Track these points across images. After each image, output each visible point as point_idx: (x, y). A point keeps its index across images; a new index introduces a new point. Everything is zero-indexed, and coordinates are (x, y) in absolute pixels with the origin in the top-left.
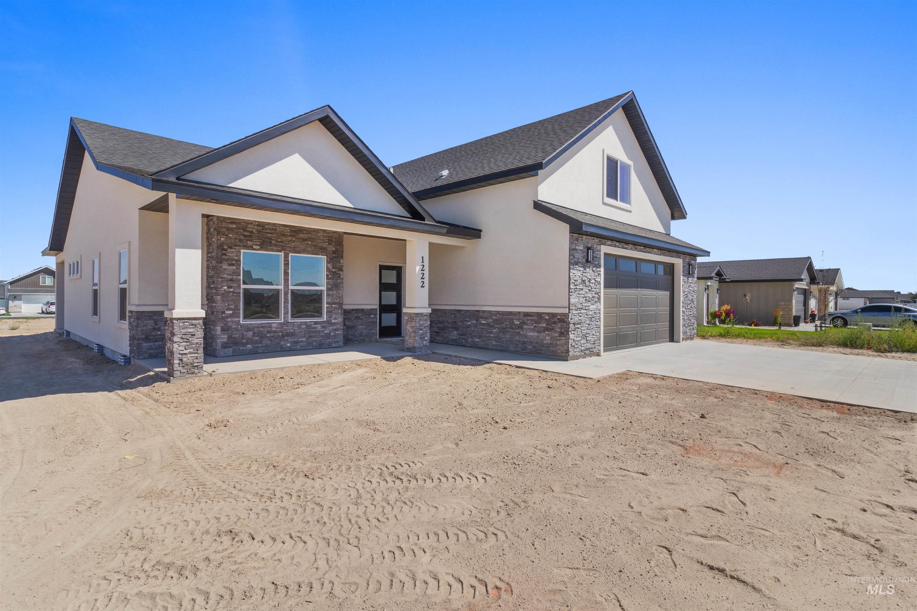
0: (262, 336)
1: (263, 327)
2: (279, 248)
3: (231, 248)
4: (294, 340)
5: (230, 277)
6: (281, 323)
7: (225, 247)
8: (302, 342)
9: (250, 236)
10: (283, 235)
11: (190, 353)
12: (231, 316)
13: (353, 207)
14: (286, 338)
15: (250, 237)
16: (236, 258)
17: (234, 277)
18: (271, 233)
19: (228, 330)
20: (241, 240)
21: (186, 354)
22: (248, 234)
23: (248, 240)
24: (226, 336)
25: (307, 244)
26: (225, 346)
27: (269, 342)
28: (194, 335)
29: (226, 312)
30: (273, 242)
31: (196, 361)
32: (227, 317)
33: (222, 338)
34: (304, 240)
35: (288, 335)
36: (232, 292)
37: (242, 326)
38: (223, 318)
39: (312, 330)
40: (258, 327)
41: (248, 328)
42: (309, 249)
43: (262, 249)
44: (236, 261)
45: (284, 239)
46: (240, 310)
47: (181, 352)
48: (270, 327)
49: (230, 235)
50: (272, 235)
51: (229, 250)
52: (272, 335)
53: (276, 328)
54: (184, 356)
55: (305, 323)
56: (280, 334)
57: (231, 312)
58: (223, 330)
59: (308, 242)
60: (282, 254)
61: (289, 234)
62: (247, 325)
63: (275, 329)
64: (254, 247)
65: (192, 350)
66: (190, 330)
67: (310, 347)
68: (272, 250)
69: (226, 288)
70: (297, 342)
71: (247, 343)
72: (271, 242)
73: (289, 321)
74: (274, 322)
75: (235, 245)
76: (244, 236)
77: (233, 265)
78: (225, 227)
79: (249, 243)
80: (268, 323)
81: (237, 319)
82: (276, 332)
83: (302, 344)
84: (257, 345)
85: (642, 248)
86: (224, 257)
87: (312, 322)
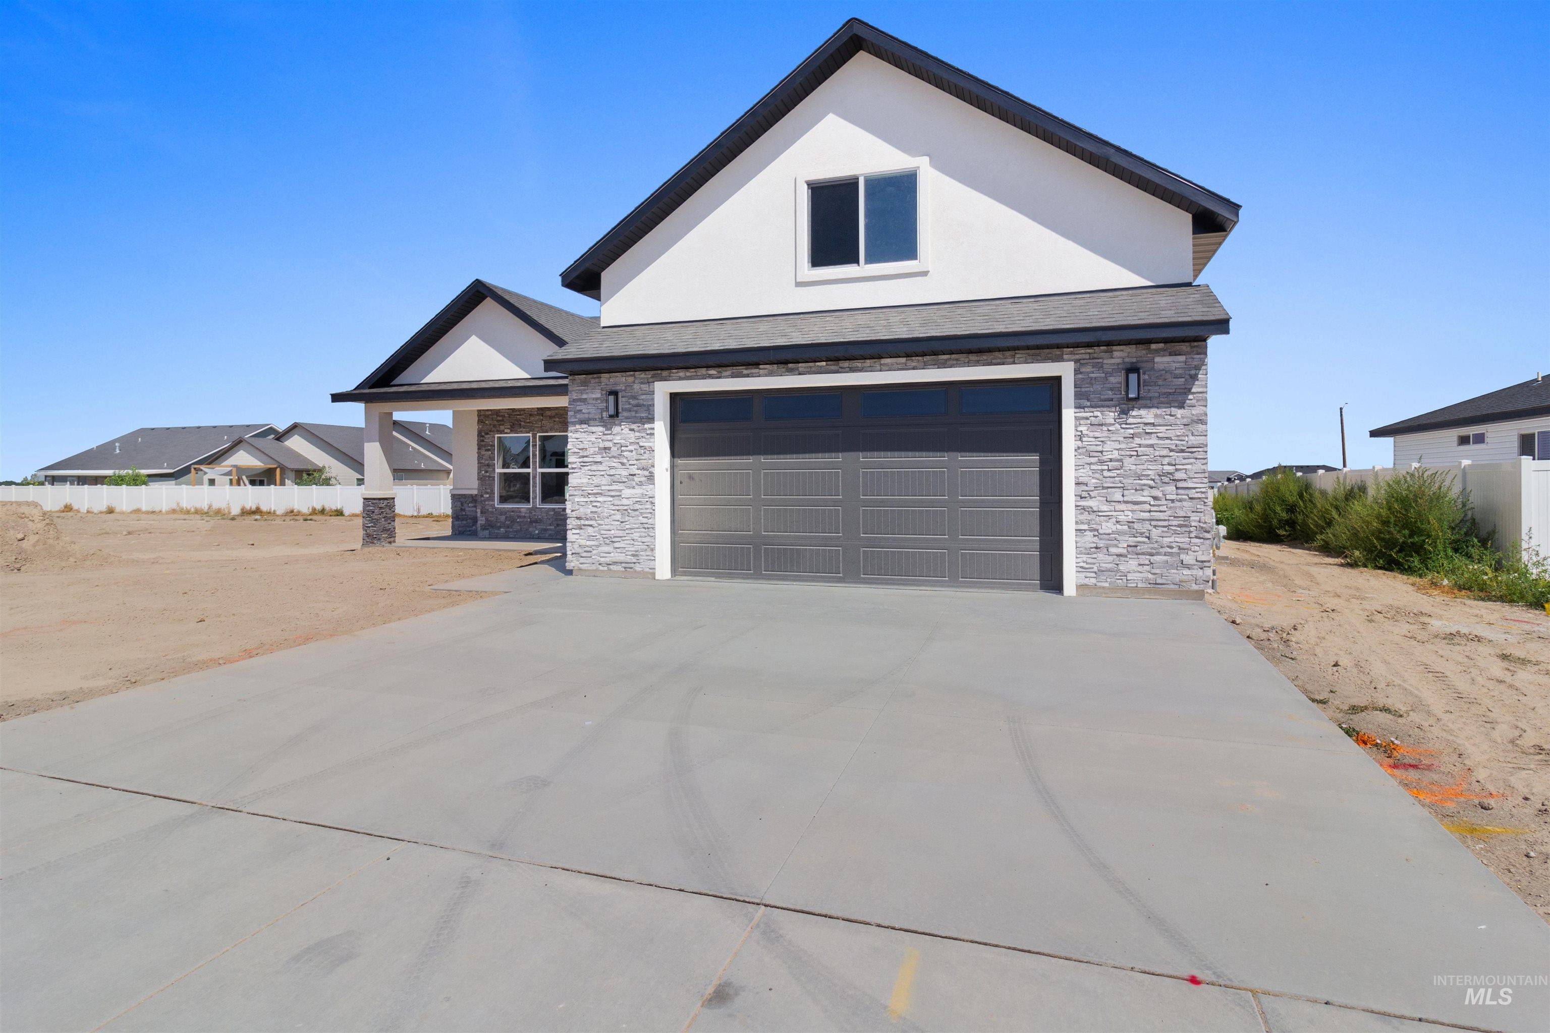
0: (513, 521)
1: (513, 511)
2: (528, 429)
3: (487, 434)
4: (542, 527)
5: (487, 462)
6: (529, 508)
7: (483, 434)
8: (551, 530)
9: (502, 420)
10: (531, 415)
11: (372, 527)
12: (488, 499)
13: (530, 377)
14: (534, 524)
15: (501, 422)
16: (491, 443)
17: (490, 462)
18: (520, 415)
19: (485, 513)
20: (494, 426)
21: (369, 527)
22: (501, 418)
23: (500, 425)
24: (484, 519)
25: (554, 421)
26: (484, 528)
27: (519, 528)
28: (373, 512)
29: (484, 496)
30: (523, 423)
31: (375, 533)
32: (485, 501)
33: (481, 520)
34: (551, 417)
35: (536, 522)
36: (489, 477)
37: (497, 509)
38: (482, 501)
39: (560, 517)
40: (508, 511)
41: (502, 512)
42: (557, 427)
43: (512, 431)
44: (491, 446)
45: (532, 419)
46: (494, 494)
47: (367, 525)
48: (520, 512)
49: (487, 422)
50: (521, 417)
51: (486, 436)
52: (521, 520)
53: (526, 513)
54: (368, 529)
55: (554, 509)
56: (529, 520)
57: (488, 496)
58: (482, 513)
59: (555, 419)
60: (530, 435)
61: (536, 413)
62: (500, 509)
63: (523, 514)
64: (506, 431)
65: (372, 524)
66: (371, 508)
67: (558, 537)
68: (521, 432)
69: (483, 472)
70: (546, 530)
71: (500, 527)
72: (520, 425)
73: (538, 506)
74: (523, 507)
75: (490, 431)
76: (498, 421)
77: (489, 450)
78: (483, 415)
79: (502, 427)
80: (518, 508)
81: (492, 503)
82: (525, 517)
83: (550, 532)
84: (509, 529)
85: (824, 363)
86: (482, 443)
87: (561, 508)
